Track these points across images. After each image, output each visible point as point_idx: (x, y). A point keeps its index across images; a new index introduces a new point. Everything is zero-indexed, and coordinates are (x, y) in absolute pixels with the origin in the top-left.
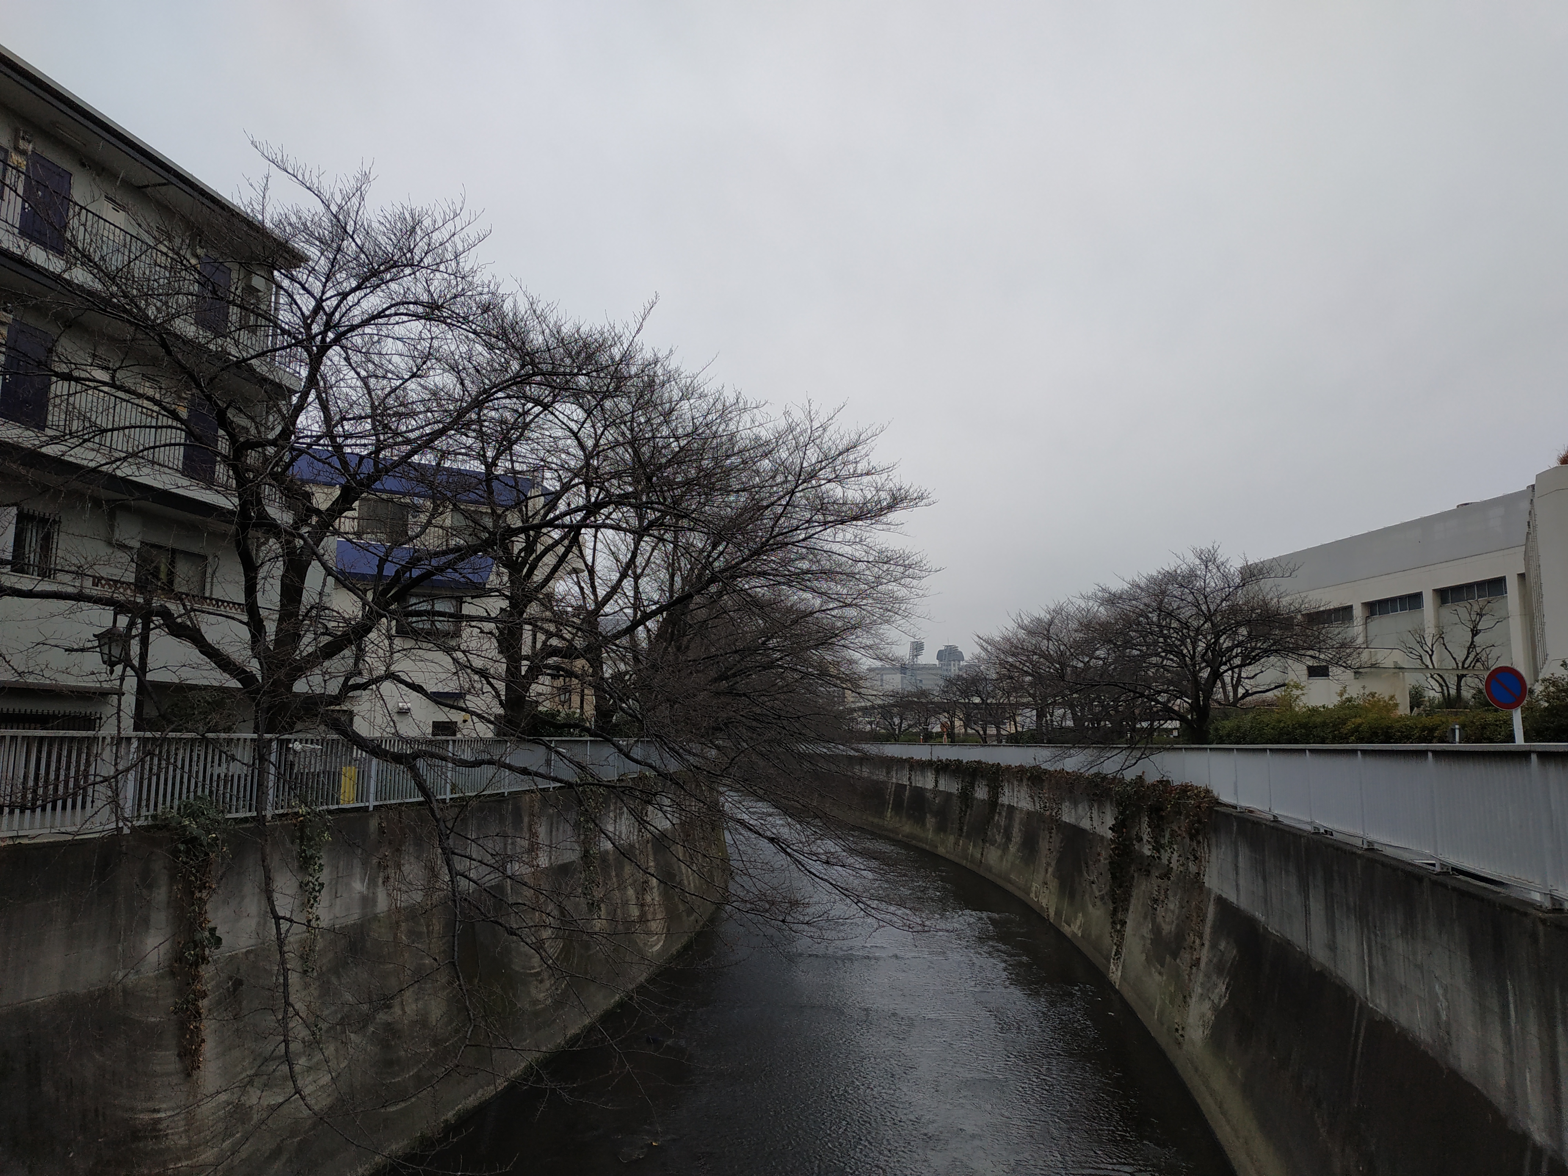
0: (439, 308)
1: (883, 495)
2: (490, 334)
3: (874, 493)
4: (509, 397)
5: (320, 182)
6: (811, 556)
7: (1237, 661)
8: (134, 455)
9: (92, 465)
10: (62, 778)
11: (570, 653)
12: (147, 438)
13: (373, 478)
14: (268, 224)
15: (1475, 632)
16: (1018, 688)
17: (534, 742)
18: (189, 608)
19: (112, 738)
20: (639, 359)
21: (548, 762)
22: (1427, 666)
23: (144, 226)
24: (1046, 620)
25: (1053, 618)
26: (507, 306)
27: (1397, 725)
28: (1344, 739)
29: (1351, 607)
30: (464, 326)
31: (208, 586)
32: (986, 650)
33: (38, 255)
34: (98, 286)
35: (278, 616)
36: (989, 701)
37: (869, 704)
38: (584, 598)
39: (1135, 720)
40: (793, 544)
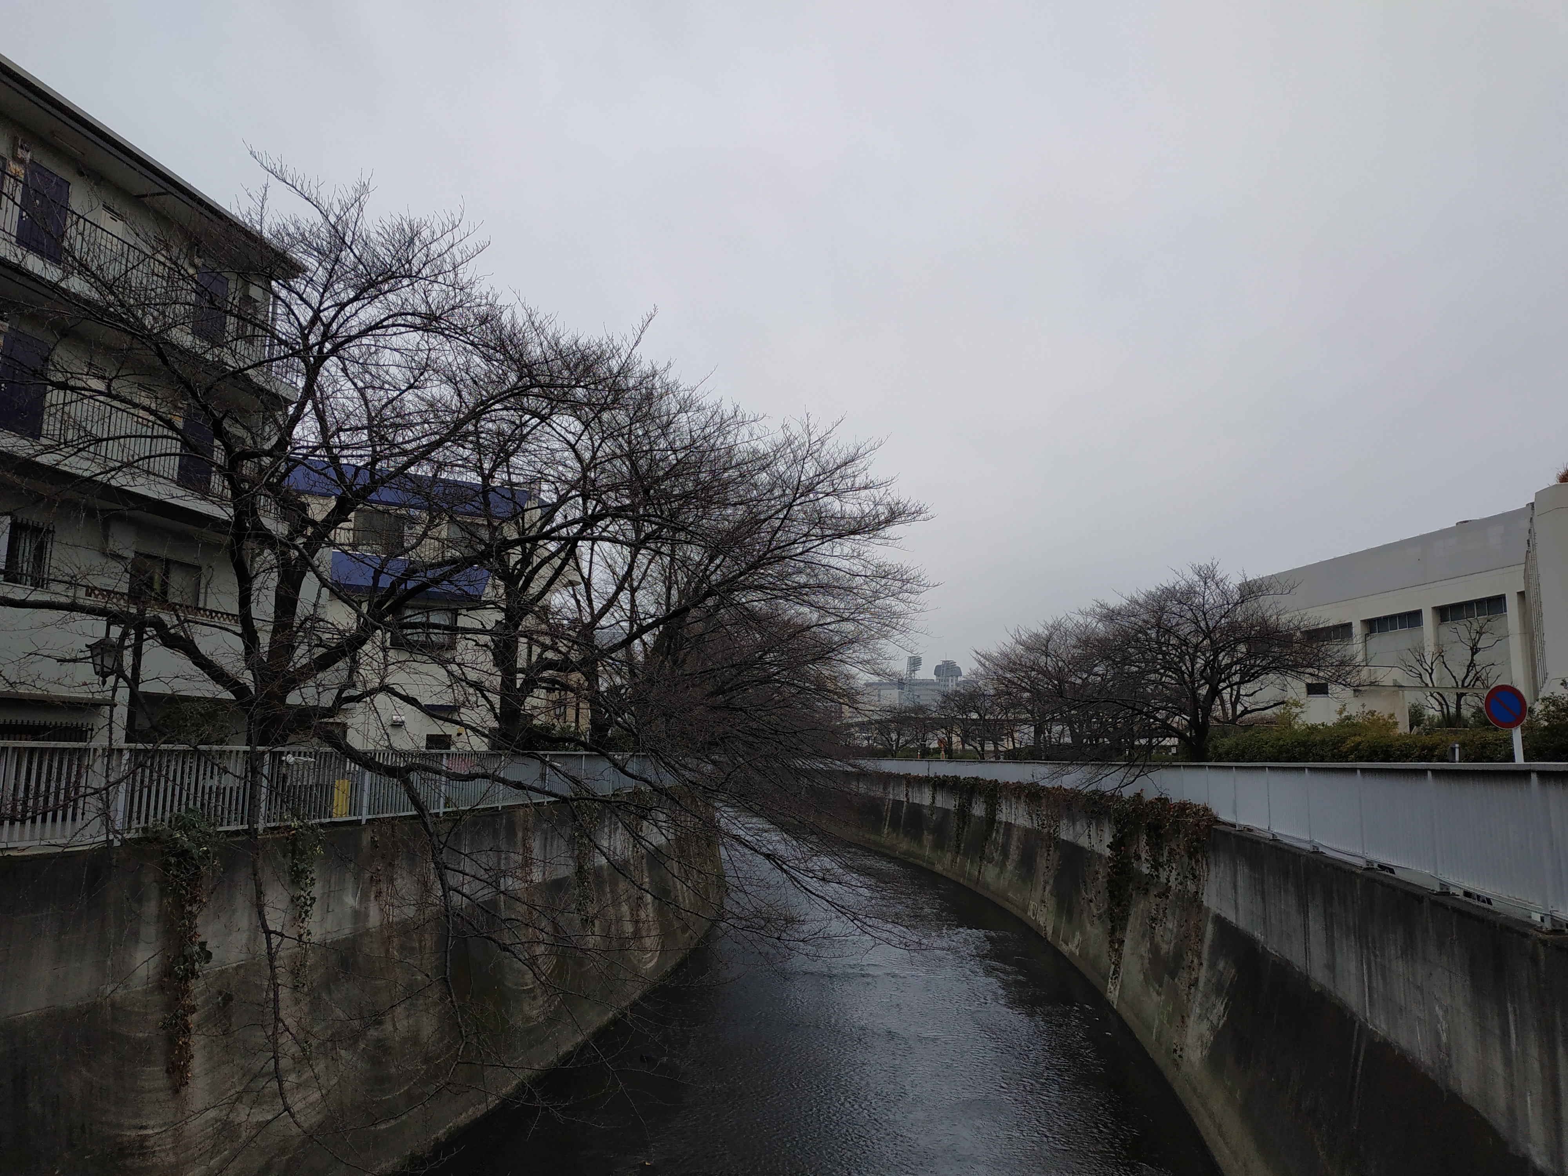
0: (437, 319)
1: (881, 509)
2: (488, 346)
3: (872, 507)
4: (506, 409)
5: (318, 193)
6: (808, 570)
7: (1236, 678)
8: (129, 465)
9: (87, 474)
10: (52, 789)
11: (565, 666)
12: (142, 447)
13: (368, 490)
14: (266, 234)
15: (1474, 650)
16: (1016, 704)
17: (529, 756)
18: (182, 618)
19: (104, 750)
20: (637, 371)
21: (543, 776)
22: (1427, 685)
23: (142, 236)
24: (1044, 636)
25: (1051, 635)
26: (505, 318)
27: (1397, 743)
28: (1344, 758)
29: (1351, 624)
30: (461, 338)
31: (202, 597)
32: (983, 665)
33: (34, 264)
34: (95, 295)
35: (272, 627)
36: (987, 717)
37: (866, 719)
38: (580, 611)
39: (1133, 737)
40: (791, 558)
